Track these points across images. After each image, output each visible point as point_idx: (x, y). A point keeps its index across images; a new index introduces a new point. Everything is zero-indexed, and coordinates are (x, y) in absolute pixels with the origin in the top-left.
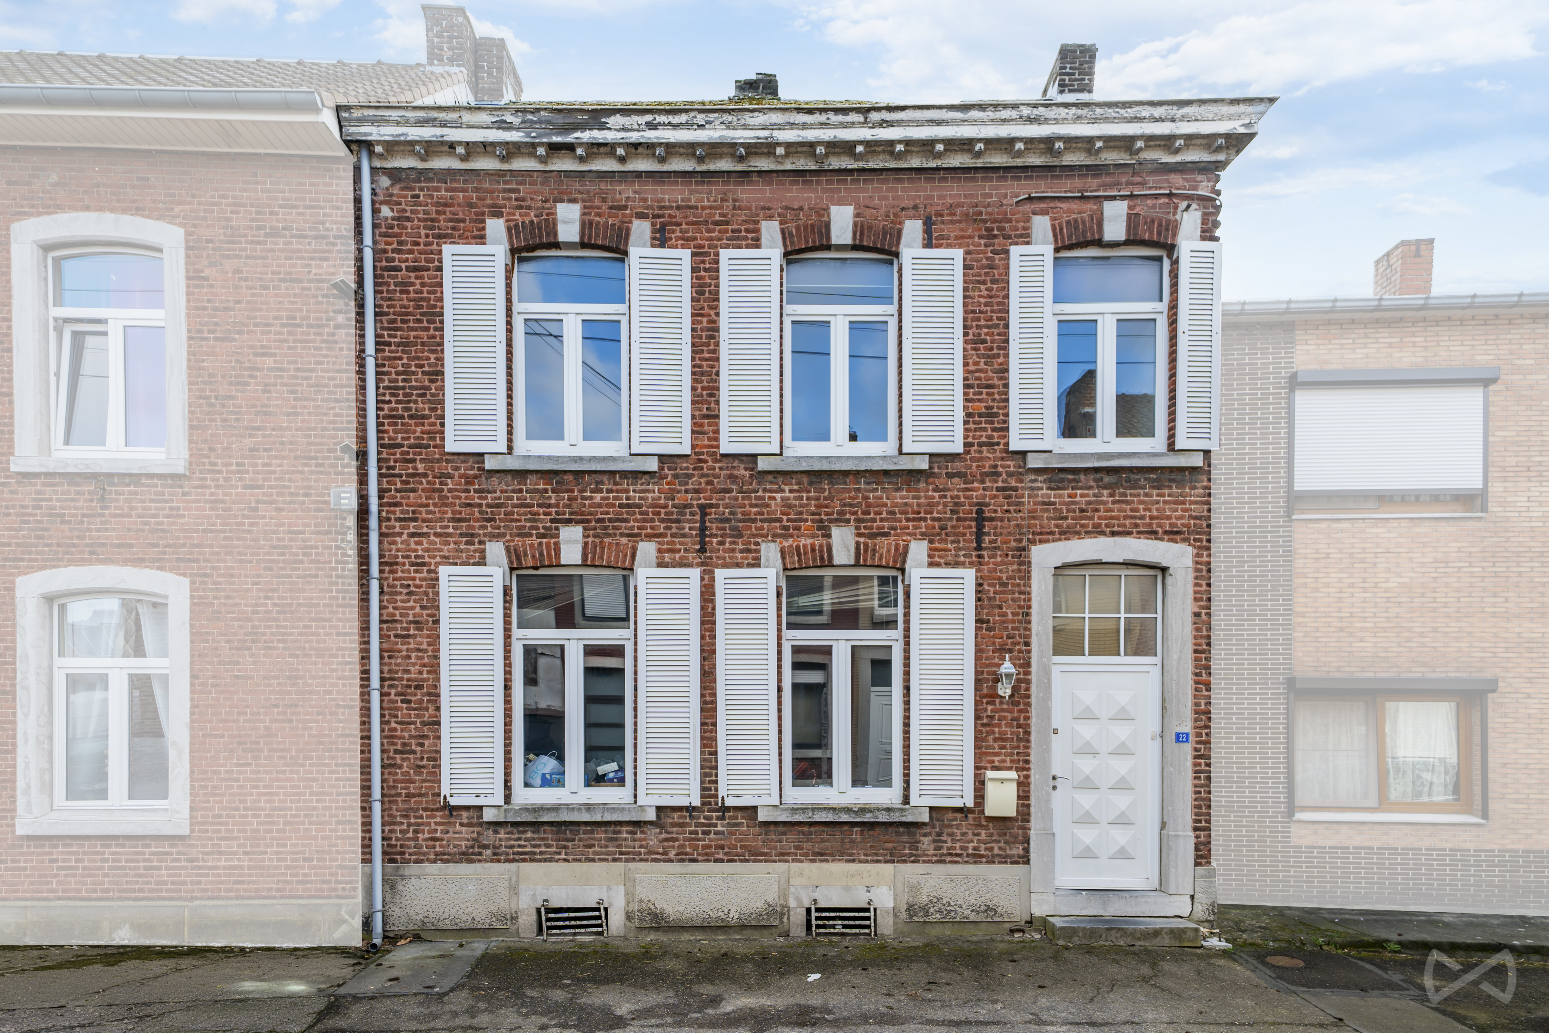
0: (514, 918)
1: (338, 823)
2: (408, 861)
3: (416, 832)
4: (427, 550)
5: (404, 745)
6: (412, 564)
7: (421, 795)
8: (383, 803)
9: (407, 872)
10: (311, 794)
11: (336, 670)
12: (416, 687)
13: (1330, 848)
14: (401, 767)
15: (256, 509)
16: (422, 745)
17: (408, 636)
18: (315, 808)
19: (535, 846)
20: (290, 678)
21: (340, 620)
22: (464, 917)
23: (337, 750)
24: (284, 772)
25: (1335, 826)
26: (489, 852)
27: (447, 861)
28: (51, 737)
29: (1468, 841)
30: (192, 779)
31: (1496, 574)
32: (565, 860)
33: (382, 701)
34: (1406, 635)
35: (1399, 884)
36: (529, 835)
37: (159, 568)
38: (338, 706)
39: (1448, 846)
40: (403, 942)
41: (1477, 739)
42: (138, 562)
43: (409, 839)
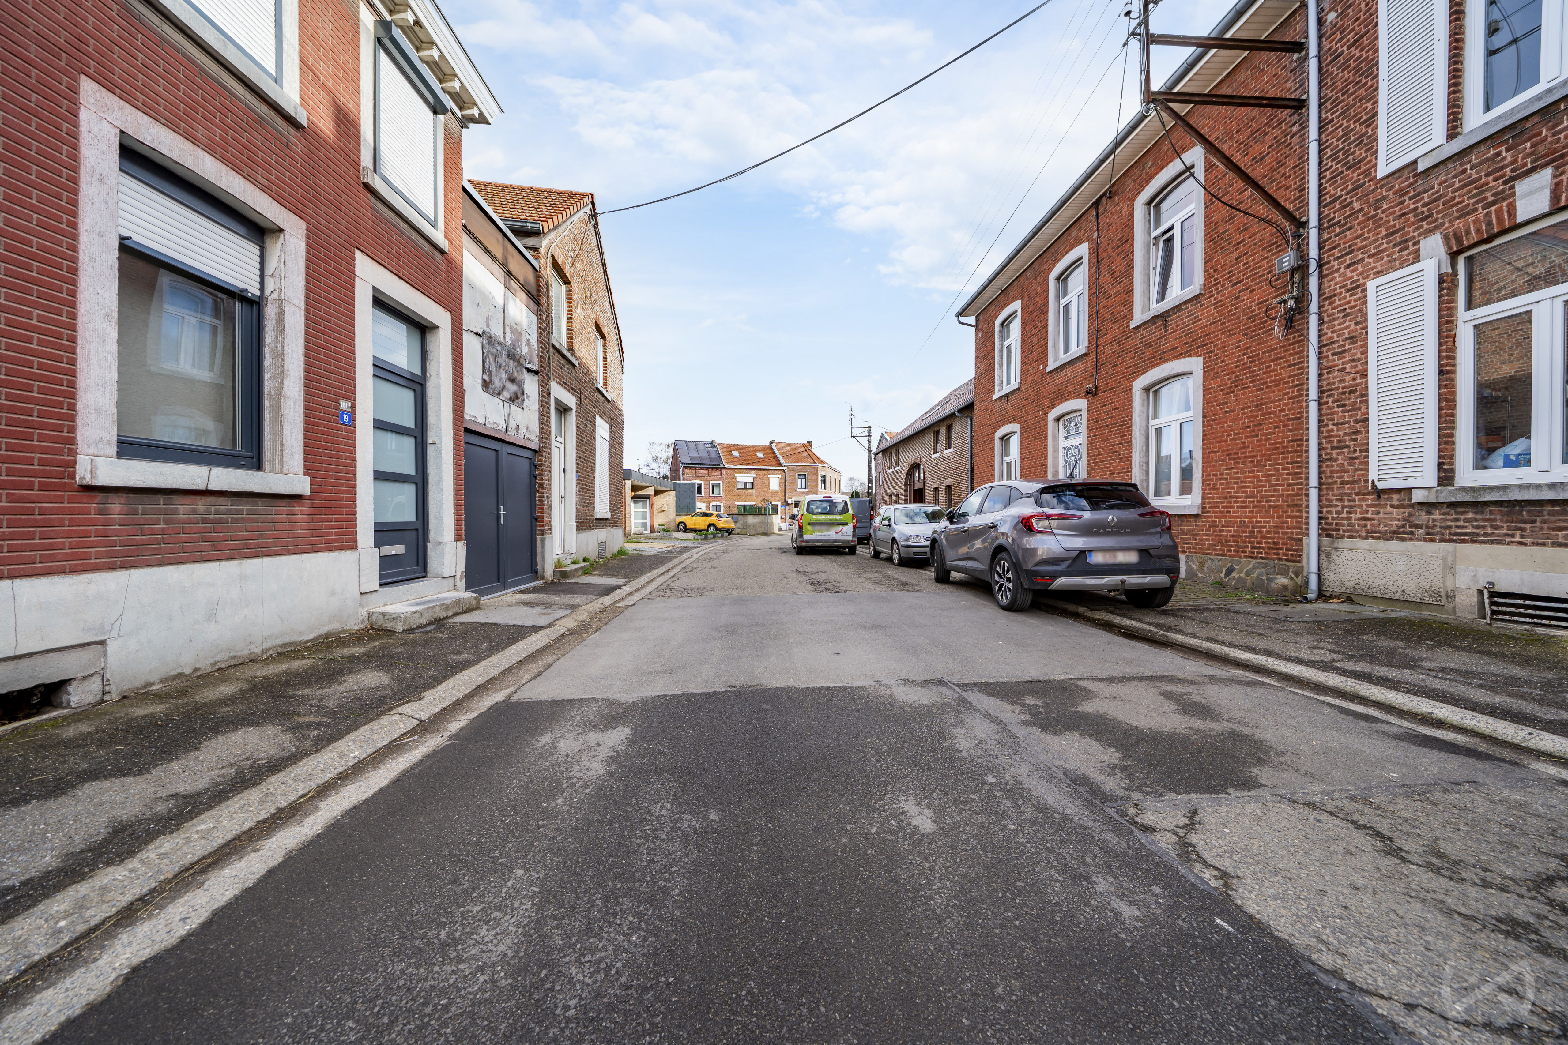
0: (1450, 597)
1: (1288, 506)
2: (1342, 537)
3: (1349, 512)
4: (1362, 273)
5: (1339, 441)
6: (1348, 291)
7: (1354, 482)
8: (1320, 490)
9: (1340, 545)
10: (1270, 486)
11: (1288, 393)
12: (1350, 392)
14: (1336, 460)
15: (1238, 297)
16: (1355, 440)
17: (1344, 351)
18: (1273, 496)
19: (1478, 527)
20: (1257, 406)
21: (1291, 355)
22: (1394, 589)
23: (1288, 452)
24: (1253, 472)
26: (1421, 531)
27: (1378, 538)
30: (1203, 480)
33: (1320, 410)
36: (1470, 515)
37: (1189, 356)
38: (1289, 419)
40: (1335, 600)
42: (1179, 356)
43: (1343, 519)
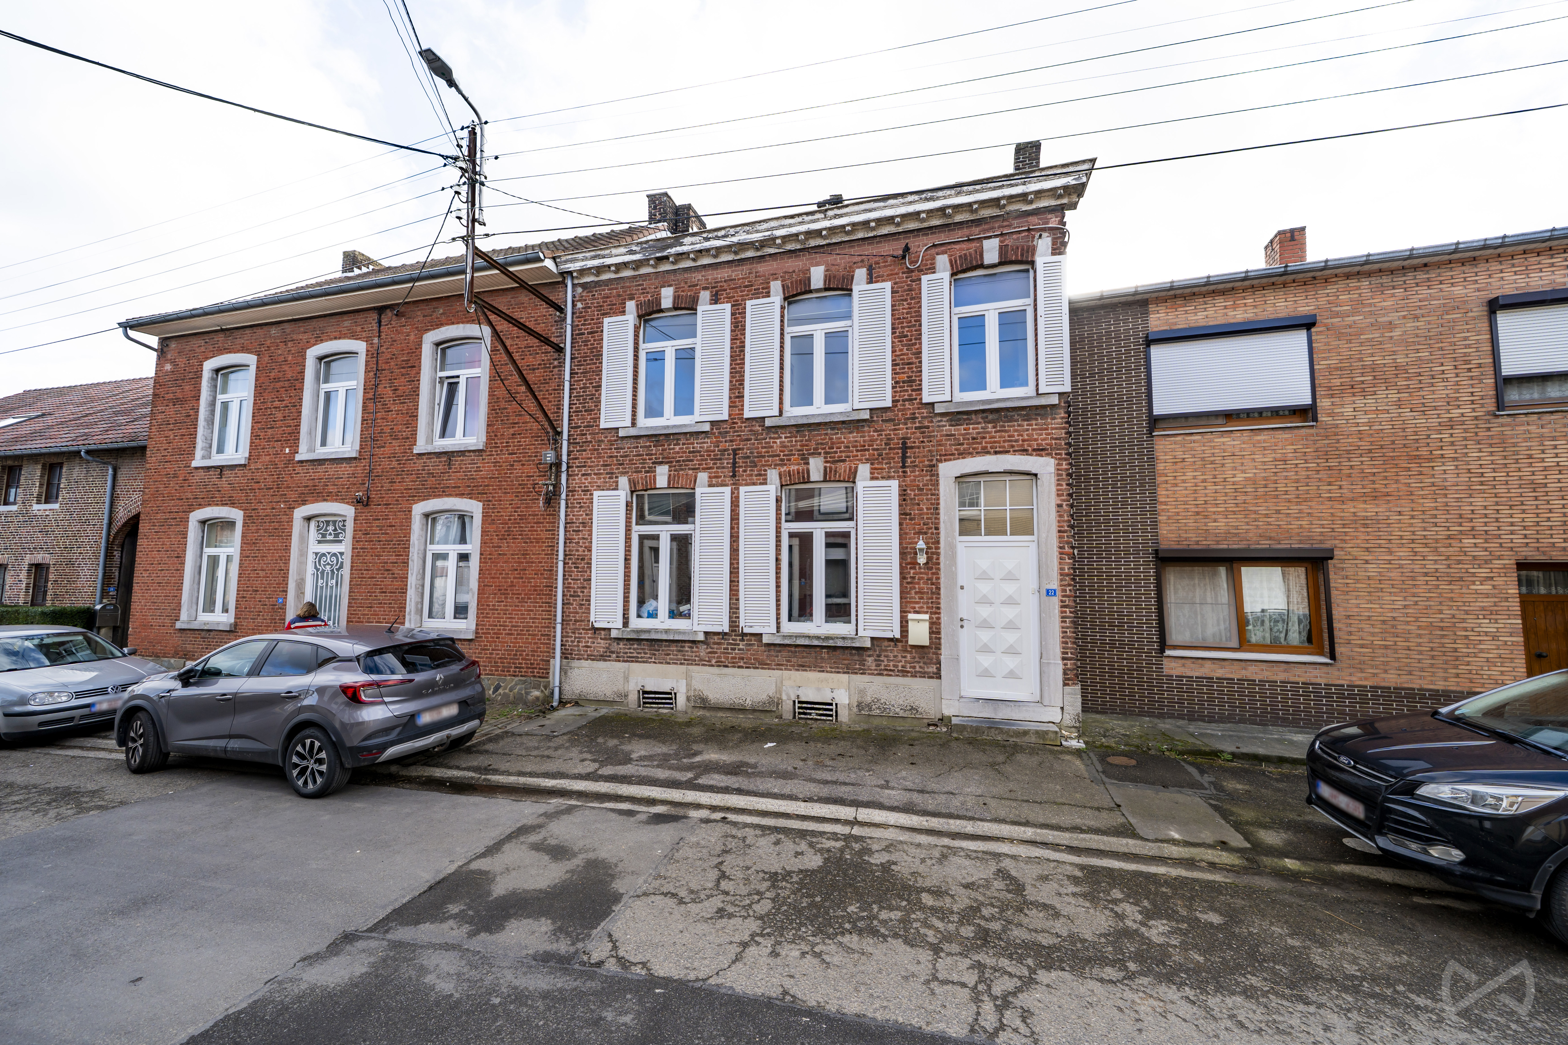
0: (626, 696)
1: (542, 635)
2: (574, 659)
3: (578, 642)
4: (590, 483)
5: (574, 592)
6: (583, 491)
7: (581, 621)
8: (562, 625)
9: (573, 665)
10: (530, 618)
11: (544, 550)
12: (582, 559)
13: (1196, 677)
14: (572, 604)
15: (513, 465)
16: (583, 592)
17: (579, 531)
18: (531, 627)
19: (638, 653)
20: (523, 554)
21: (547, 523)
22: (600, 693)
23: (543, 594)
24: (518, 606)
25: (1200, 661)
26: (614, 655)
27: (593, 660)
28: (423, 586)
29: (1320, 677)
30: (478, 609)
31: (1330, 468)
32: (655, 663)
33: (564, 567)
34: (1253, 516)
35: (1258, 708)
36: (635, 646)
37: (470, 498)
38: (545, 570)
39: (1301, 680)
40: (569, 705)
41: (1323, 596)
42: (461, 495)
43: (575, 646)
